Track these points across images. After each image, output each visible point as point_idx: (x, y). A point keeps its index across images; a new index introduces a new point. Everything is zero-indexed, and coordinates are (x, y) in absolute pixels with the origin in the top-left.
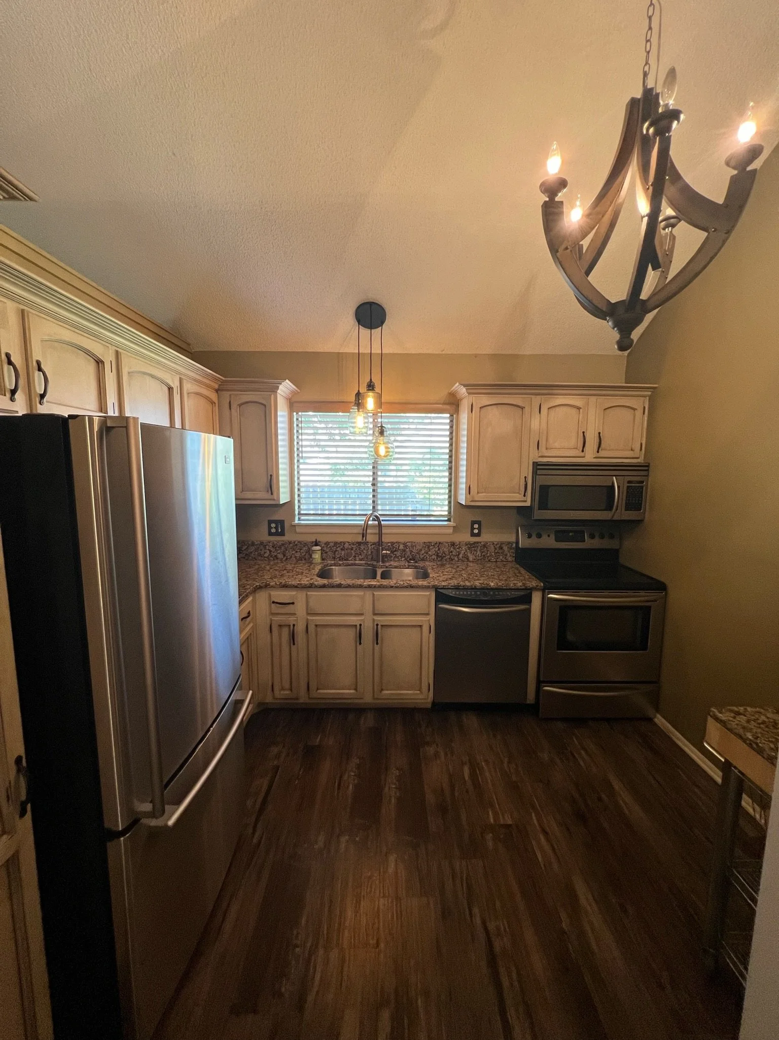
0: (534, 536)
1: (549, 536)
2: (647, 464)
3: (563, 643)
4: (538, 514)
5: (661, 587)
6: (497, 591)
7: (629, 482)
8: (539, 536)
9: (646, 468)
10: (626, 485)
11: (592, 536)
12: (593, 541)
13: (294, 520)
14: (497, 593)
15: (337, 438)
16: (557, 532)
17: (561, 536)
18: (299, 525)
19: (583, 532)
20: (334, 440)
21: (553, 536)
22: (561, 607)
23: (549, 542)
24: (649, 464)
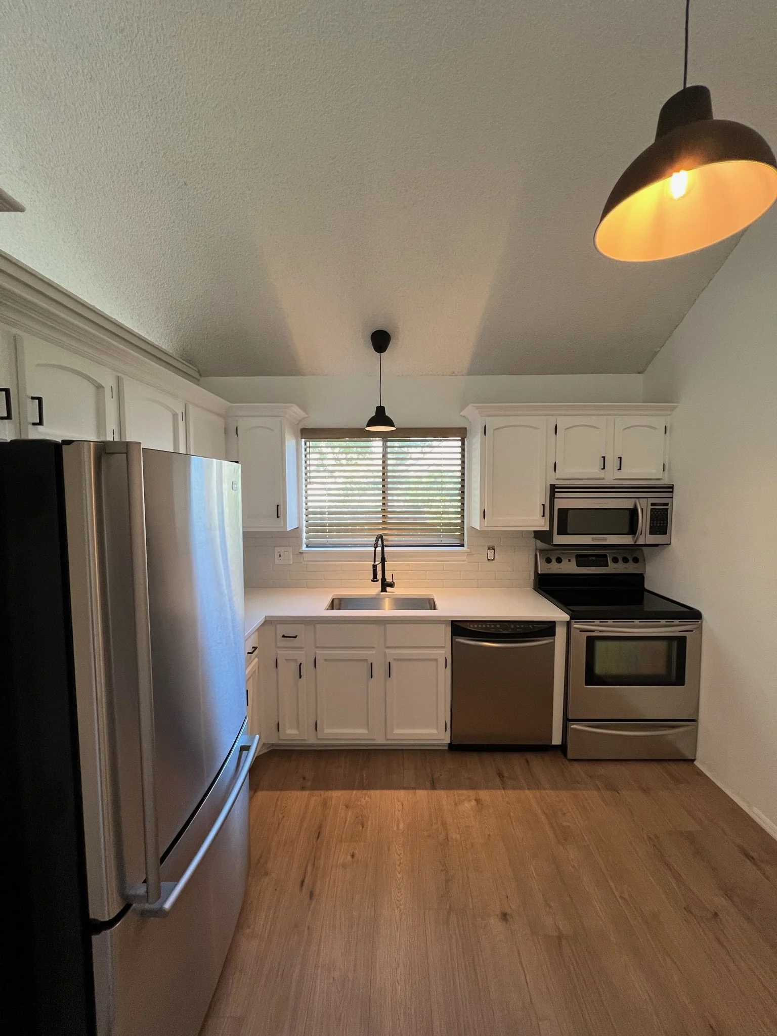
0: (554, 561)
1: (569, 561)
2: (672, 486)
3: (592, 678)
4: (559, 539)
5: (695, 615)
6: (518, 625)
7: (653, 504)
8: (559, 560)
9: (671, 490)
10: (650, 507)
11: (615, 560)
12: (615, 565)
13: (301, 546)
14: (518, 626)
15: (344, 462)
16: (578, 556)
17: (582, 560)
18: (306, 552)
19: (606, 556)
20: (342, 465)
21: (574, 561)
22: (588, 638)
23: (569, 567)
24: (673, 485)
